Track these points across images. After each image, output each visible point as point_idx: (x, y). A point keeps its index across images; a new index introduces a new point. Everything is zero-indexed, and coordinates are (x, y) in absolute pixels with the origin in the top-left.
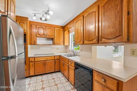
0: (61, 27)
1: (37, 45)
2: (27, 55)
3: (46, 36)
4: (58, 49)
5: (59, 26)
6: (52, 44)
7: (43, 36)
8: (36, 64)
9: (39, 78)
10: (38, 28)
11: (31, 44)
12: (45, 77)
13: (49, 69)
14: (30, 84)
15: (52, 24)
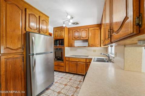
0: (97, 26)
1: (75, 47)
2: (65, 56)
3: (80, 38)
4: (94, 51)
5: (95, 25)
6: (87, 46)
7: (78, 39)
8: (70, 63)
9: (72, 76)
10: (74, 32)
11: (69, 46)
12: (76, 76)
13: (81, 71)
14: (71, 79)
15: (86, 25)
